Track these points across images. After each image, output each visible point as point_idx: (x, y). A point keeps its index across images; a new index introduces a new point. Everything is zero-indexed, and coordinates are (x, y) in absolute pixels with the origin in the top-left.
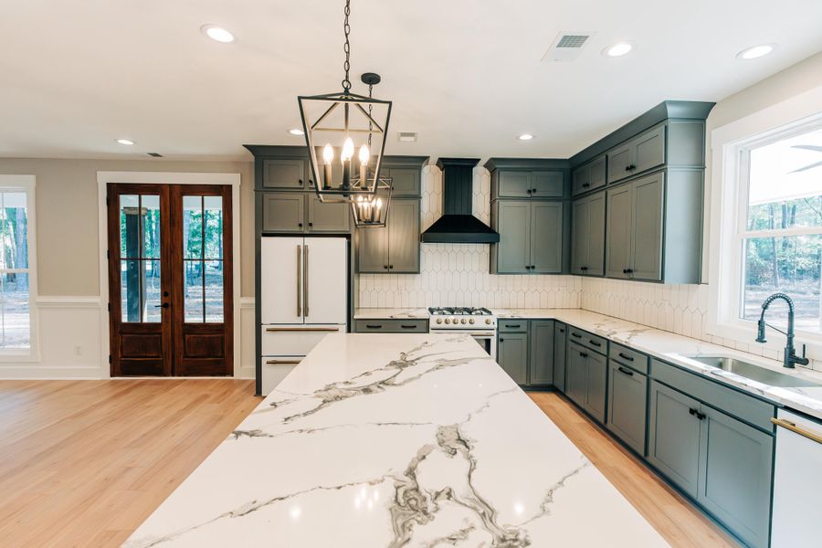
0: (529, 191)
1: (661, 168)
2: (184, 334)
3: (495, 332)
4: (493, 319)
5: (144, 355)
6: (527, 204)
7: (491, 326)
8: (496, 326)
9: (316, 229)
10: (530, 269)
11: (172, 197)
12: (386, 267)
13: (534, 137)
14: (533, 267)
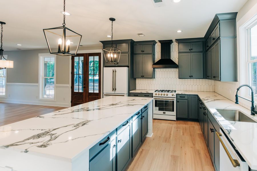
0: (190, 50)
1: (219, 38)
2: (89, 96)
3: (175, 99)
4: (175, 94)
5: (79, 101)
6: (189, 54)
7: (174, 96)
8: (175, 96)
9: (119, 64)
10: (191, 77)
11: (86, 56)
12: (142, 76)
13: (182, 31)
14: (192, 76)
